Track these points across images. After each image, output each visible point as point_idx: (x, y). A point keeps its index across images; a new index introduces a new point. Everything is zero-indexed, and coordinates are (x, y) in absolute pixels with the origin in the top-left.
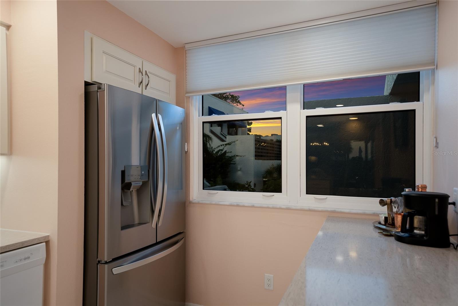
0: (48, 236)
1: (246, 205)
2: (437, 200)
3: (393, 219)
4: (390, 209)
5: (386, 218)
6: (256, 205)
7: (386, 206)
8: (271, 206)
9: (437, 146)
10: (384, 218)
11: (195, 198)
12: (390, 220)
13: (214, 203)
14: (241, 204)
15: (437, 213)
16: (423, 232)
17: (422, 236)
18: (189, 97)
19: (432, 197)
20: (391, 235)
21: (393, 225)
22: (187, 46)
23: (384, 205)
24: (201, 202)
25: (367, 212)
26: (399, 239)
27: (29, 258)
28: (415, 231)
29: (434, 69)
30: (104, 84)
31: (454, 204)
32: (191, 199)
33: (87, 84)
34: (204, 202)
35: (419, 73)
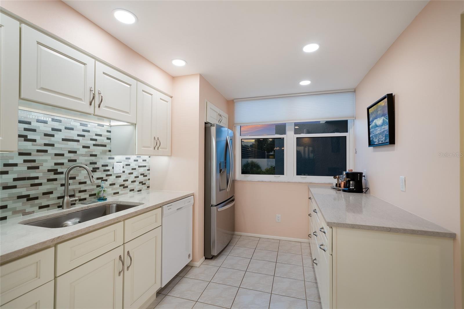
0: (193, 193)
1: (267, 181)
2: (359, 175)
3: (340, 184)
4: (338, 180)
5: (336, 184)
6: (272, 181)
7: (337, 179)
8: (280, 181)
9: (356, 153)
10: (335, 184)
11: (237, 178)
12: (338, 185)
13: (249, 180)
14: (264, 181)
15: (359, 180)
16: (354, 188)
17: (353, 189)
18: (235, 126)
19: (357, 173)
20: (340, 190)
21: (340, 187)
22: (235, 100)
23: (335, 179)
24: (242, 180)
25: (326, 183)
26: (344, 191)
27: (190, 202)
28: (351, 187)
29: (354, 119)
30: (214, 124)
31: (364, 176)
32: (236, 179)
33: (206, 123)
34: (244, 180)
35: (347, 120)
